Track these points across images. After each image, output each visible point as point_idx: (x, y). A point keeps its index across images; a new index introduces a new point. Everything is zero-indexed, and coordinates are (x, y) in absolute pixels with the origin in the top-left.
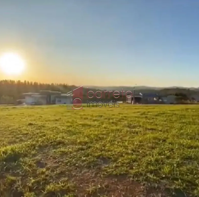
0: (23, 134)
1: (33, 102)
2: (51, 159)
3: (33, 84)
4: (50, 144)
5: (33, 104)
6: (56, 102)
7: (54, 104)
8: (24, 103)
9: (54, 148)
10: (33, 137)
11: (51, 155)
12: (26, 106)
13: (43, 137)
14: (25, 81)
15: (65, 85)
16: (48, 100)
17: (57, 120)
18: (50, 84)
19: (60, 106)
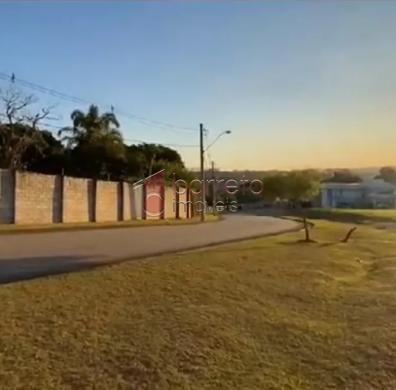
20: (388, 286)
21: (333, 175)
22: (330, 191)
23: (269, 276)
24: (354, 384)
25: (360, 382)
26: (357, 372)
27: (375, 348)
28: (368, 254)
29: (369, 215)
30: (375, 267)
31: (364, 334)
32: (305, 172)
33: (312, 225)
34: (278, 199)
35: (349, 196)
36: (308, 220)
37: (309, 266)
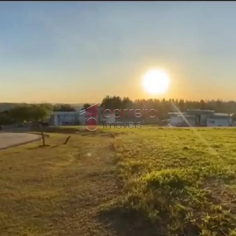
0: (181, 159)
1: (178, 123)
2: (226, 196)
3: (179, 102)
4: (219, 177)
5: (180, 125)
6: (208, 123)
7: (206, 126)
8: (169, 124)
9: (226, 183)
10: (194, 164)
11: (224, 191)
12: (171, 127)
13: (206, 165)
14: (170, 100)
15: (220, 101)
16: (198, 121)
17: (217, 147)
18: (199, 101)
19: (215, 129)
20: (84, 164)
21: (60, 107)
22: (58, 116)
23: (18, 170)
24: (63, 220)
25: (66, 218)
26: (65, 213)
27: (75, 197)
28: (77, 149)
29: (78, 129)
30: (79, 155)
31: (71, 191)
32: (42, 105)
33: (48, 136)
34: (25, 122)
35: (69, 119)
36: (44, 133)
37: (43, 160)
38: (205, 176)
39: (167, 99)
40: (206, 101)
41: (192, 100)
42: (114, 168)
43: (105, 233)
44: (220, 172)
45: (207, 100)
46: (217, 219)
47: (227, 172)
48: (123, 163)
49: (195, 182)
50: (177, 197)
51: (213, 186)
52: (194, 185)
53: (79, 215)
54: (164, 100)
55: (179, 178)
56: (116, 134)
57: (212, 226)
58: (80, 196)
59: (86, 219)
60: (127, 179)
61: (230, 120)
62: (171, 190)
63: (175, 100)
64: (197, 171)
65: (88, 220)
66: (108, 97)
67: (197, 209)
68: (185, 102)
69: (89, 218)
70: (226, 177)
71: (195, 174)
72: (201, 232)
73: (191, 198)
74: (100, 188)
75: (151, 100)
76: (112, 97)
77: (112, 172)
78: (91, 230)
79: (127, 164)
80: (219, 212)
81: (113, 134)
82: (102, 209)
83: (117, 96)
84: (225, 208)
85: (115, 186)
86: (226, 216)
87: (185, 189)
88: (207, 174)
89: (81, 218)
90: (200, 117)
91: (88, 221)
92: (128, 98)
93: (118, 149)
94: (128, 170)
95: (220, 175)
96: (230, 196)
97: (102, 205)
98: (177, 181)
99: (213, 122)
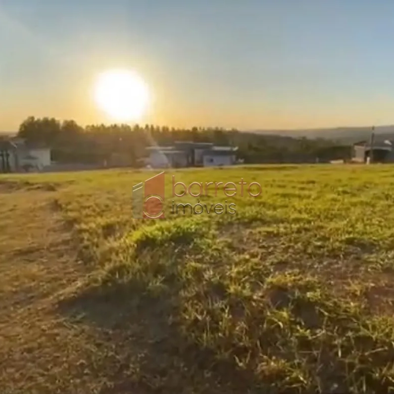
2: (250, 242)
3: (161, 129)
4: (237, 222)
6: (205, 163)
8: (149, 166)
11: (247, 237)
14: (147, 126)
15: (219, 129)
16: (190, 160)
38: (218, 223)
39: (142, 125)
40: (200, 128)
41: (181, 128)
42: (67, 236)
43: (75, 329)
44: (237, 215)
45: (202, 128)
46: (246, 270)
47: (247, 215)
48: (84, 226)
49: (207, 233)
50: (186, 254)
51: (233, 233)
52: (206, 235)
53: (17, 315)
54: (137, 126)
55: (184, 230)
56: (58, 185)
57: (241, 279)
58: (9, 288)
59: (35, 317)
60: (97, 246)
61: (234, 157)
62: (175, 248)
63: (155, 127)
64: (206, 219)
65: (37, 318)
66: (33, 118)
67: (217, 264)
68: (170, 129)
69: (39, 316)
70: (246, 220)
71: (205, 222)
72: (229, 288)
73: (207, 253)
74: (48, 268)
75: (115, 126)
76: (42, 119)
77: (65, 242)
78: (47, 332)
79: (93, 225)
80: (247, 261)
81: (52, 185)
82: (62, 298)
83: (50, 118)
84: (253, 256)
85: (77, 261)
86: (256, 264)
87: (195, 243)
88: (221, 220)
89: (23, 319)
90: (193, 152)
91: (39, 320)
92: (72, 122)
93: (70, 207)
94: (96, 233)
95: (238, 219)
96: (255, 241)
97: (61, 292)
98: (181, 234)
99: (212, 161)
